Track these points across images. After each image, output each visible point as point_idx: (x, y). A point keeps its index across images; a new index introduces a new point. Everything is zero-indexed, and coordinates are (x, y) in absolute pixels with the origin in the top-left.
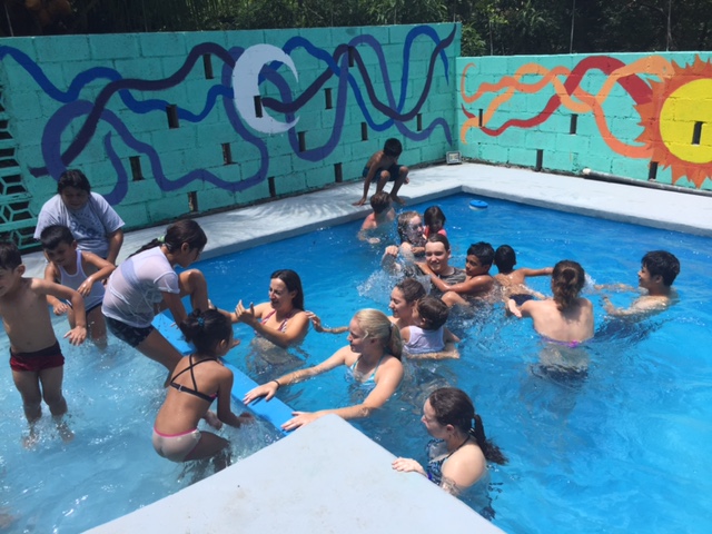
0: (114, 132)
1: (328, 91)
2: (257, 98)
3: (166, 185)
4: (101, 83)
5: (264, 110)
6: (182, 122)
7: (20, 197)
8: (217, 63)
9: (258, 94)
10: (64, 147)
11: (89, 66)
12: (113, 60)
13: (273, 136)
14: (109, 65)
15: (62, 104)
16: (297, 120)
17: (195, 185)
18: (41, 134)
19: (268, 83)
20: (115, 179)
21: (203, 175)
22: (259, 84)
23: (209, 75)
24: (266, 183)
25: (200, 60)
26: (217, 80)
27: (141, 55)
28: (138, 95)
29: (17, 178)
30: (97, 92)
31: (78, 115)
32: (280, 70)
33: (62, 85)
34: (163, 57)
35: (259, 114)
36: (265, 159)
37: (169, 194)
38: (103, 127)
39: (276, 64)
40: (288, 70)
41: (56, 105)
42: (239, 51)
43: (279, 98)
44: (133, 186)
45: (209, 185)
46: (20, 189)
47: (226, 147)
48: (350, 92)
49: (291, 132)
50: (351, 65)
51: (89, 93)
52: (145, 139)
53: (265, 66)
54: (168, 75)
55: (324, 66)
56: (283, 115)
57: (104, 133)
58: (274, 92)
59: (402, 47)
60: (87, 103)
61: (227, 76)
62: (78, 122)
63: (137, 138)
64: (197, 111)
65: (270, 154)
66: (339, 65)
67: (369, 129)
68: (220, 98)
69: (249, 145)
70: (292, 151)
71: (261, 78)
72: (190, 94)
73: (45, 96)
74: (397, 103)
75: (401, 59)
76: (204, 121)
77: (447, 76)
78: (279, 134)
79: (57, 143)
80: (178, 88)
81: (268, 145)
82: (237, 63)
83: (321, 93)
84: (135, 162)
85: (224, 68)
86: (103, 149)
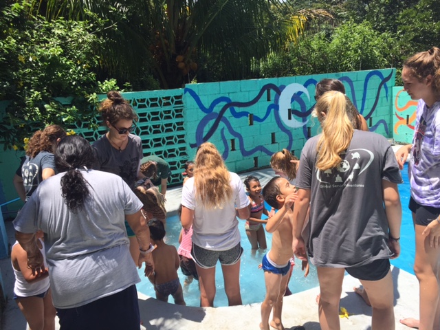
0: (226, 127)
2: (289, 110)
3: (245, 153)
4: (223, 104)
5: (292, 116)
6: (255, 122)
7: (185, 158)
8: (273, 92)
9: (290, 108)
10: (205, 134)
11: (219, 96)
12: (229, 93)
13: (295, 129)
14: (227, 96)
15: (206, 114)
16: (308, 121)
17: (257, 154)
18: (196, 128)
19: (295, 102)
20: (223, 149)
21: (261, 148)
22: (291, 103)
23: (269, 100)
25: (266, 91)
26: (272, 102)
27: (241, 91)
28: (238, 109)
30: (220, 108)
31: (212, 119)
33: (207, 106)
34: (249, 91)
35: (290, 118)
36: (291, 141)
37: (245, 158)
38: (222, 125)
39: (300, 93)
40: (306, 96)
41: (203, 115)
42: (283, 87)
43: (300, 110)
44: (231, 153)
45: (264, 153)
46: (185, 154)
47: (273, 135)
49: (304, 127)
51: (217, 109)
52: (238, 130)
53: (295, 94)
54: (251, 100)
56: (301, 119)
57: (222, 128)
58: (298, 107)
59: (363, 82)
60: (216, 113)
61: (277, 100)
62: (212, 122)
63: (235, 130)
64: (262, 117)
65: (293, 138)
68: (273, 110)
69: (284, 134)
71: (293, 100)
72: (259, 109)
73: (200, 110)
75: (363, 88)
76: (264, 122)
77: (387, 97)
78: (298, 128)
79: (202, 132)
80: (255, 106)
81: (293, 134)
82: (282, 93)
84: (233, 141)
85: (276, 96)
86: (220, 135)
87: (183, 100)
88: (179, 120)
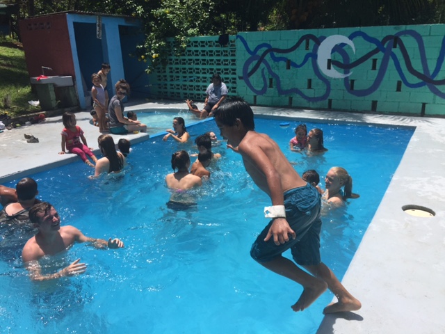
0: (266, 68)
1: (375, 61)
2: (329, 61)
3: (281, 92)
4: (265, 49)
5: (332, 66)
6: (291, 67)
7: (234, 85)
8: (312, 43)
9: (330, 58)
10: (249, 70)
11: (261, 43)
12: (270, 41)
13: (335, 79)
14: (268, 42)
15: (251, 56)
16: (351, 73)
18: (243, 65)
19: (336, 53)
20: (263, 85)
22: (332, 53)
23: (307, 48)
24: (327, 101)
25: (304, 41)
26: (310, 51)
27: (280, 39)
28: (277, 55)
29: (235, 79)
30: (263, 52)
31: (255, 60)
32: (345, 48)
33: (252, 49)
34: (289, 40)
35: (329, 68)
36: (329, 89)
37: (281, 96)
38: (262, 65)
39: (343, 45)
41: (248, 56)
42: (324, 38)
43: (342, 62)
44: (269, 89)
45: (298, 96)
46: (235, 83)
47: (310, 81)
48: (391, 62)
49: (346, 79)
50: (395, 47)
51: (260, 53)
52: (276, 72)
53: (336, 45)
54: (290, 47)
55: (374, 46)
56: (343, 70)
57: (262, 68)
58: (340, 58)
59: (441, 38)
60: (258, 56)
62: (255, 62)
63: (273, 71)
64: (299, 63)
65: (331, 88)
66: (385, 46)
67: (403, 85)
68: (310, 59)
69: (320, 82)
70: (345, 89)
71: (333, 51)
72: (298, 56)
73: (247, 52)
74: (431, 72)
75: (439, 45)
76: (301, 68)
78: (338, 79)
79: (247, 69)
80: (292, 53)
81: (331, 84)
82: (322, 44)
83: (370, 62)
84: (271, 80)
85: (315, 46)
86: (261, 74)
87: (235, 43)
88: (233, 58)
